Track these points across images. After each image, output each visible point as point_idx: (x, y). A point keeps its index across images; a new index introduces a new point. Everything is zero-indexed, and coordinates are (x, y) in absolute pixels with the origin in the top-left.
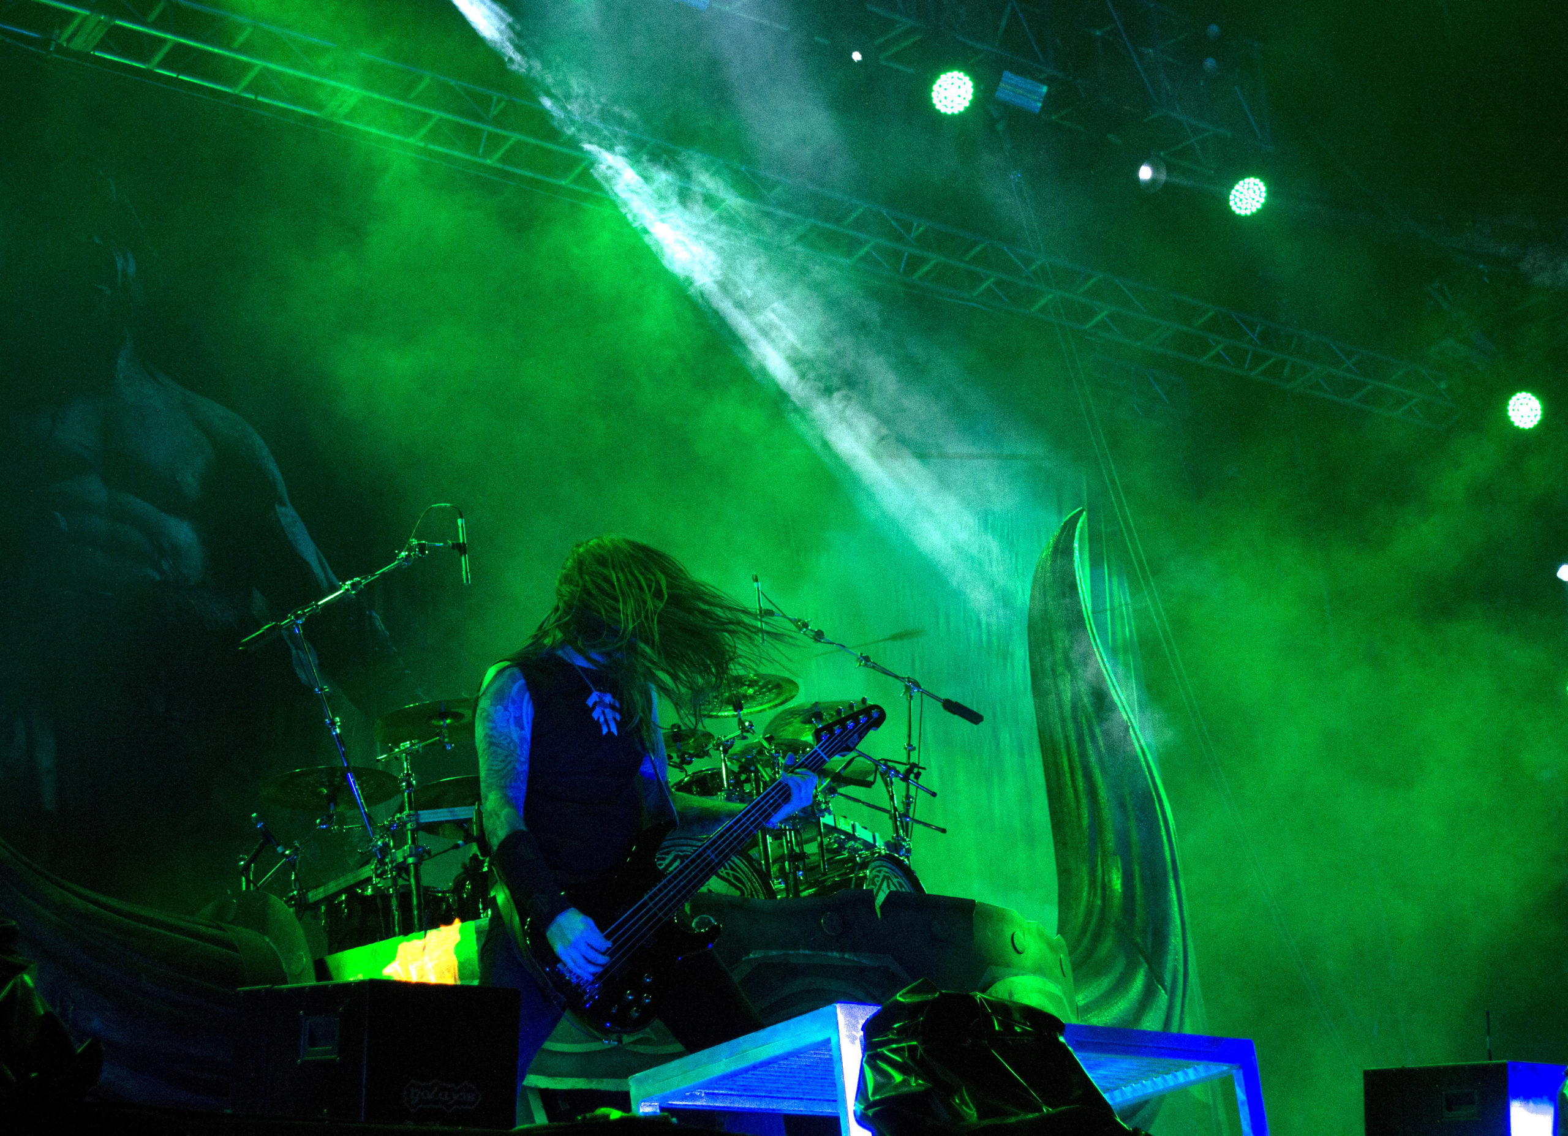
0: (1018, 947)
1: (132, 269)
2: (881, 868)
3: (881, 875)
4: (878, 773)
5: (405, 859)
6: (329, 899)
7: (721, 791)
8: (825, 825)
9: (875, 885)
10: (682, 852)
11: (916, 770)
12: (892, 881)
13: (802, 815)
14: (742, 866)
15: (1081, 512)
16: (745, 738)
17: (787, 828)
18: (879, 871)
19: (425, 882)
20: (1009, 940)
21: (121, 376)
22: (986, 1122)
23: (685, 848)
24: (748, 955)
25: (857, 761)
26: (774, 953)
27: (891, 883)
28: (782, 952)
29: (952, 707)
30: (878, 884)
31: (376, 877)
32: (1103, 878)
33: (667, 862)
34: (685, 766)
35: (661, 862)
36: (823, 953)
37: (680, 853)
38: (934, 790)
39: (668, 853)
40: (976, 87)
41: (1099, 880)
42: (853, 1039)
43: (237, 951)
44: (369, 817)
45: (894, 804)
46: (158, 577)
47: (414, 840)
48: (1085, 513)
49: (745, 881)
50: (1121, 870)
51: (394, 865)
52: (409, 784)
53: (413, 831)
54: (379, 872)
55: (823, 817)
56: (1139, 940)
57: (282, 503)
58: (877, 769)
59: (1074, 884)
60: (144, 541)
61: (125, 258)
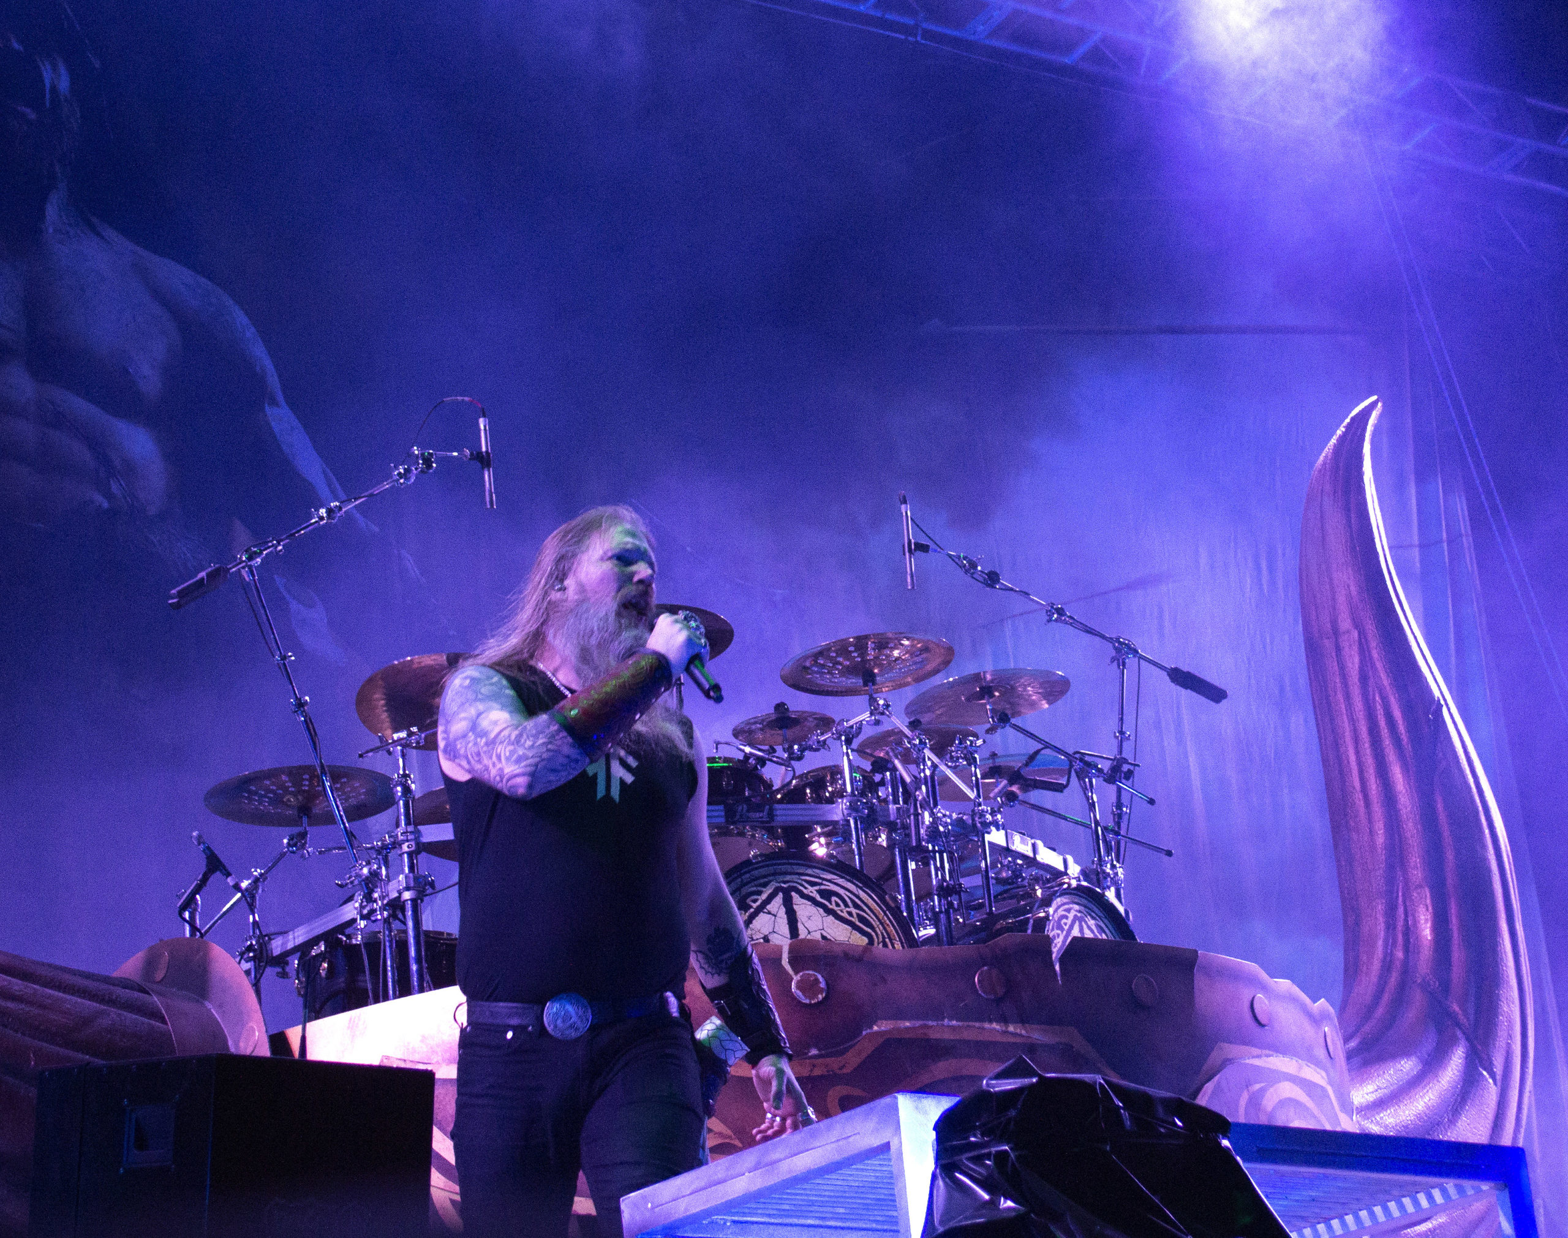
0: (1260, 1017)
1: (64, 84)
2: (1071, 906)
3: (1071, 916)
4: (1073, 774)
5: (400, 893)
6: (303, 949)
7: (842, 797)
8: (993, 845)
9: (1062, 930)
10: (785, 882)
11: (1125, 768)
12: (1086, 923)
13: (957, 829)
14: (870, 902)
15: (1373, 405)
16: (877, 723)
17: (937, 848)
18: (1068, 910)
19: (428, 924)
20: (1246, 1005)
21: (51, 230)
23: (788, 878)
24: (871, 1027)
25: (1044, 755)
26: (908, 1024)
27: (1085, 926)
28: (918, 1023)
29: (1184, 679)
30: (1066, 928)
31: (361, 920)
32: (1406, 920)
33: (764, 896)
34: (793, 762)
35: (755, 897)
36: (977, 1024)
37: (783, 885)
38: (1156, 796)
39: (765, 885)
41: (1400, 923)
43: (163, 1020)
44: (350, 835)
45: (1095, 816)
46: (106, 505)
47: (412, 868)
48: (1380, 404)
49: (876, 923)
50: (1430, 908)
51: (385, 902)
52: (407, 790)
53: (410, 855)
54: (365, 912)
55: (989, 833)
56: (1456, 1007)
57: (274, 402)
58: (1071, 766)
59: (1365, 929)
60: (82, 454)
61: (55, 68)
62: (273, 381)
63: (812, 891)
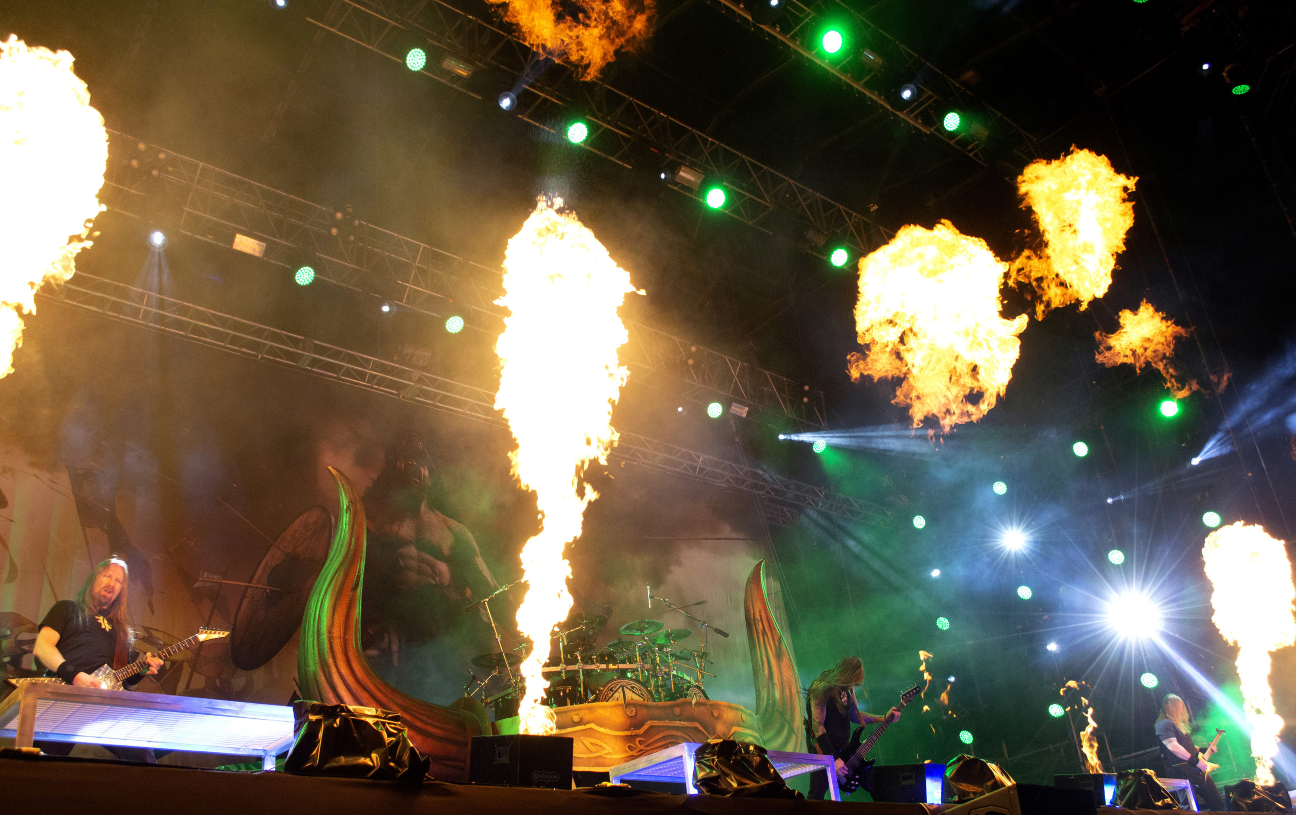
0: (743, 719)
1: (427, 474)
3: (693, 693)
8: (673, 675)
11: (705, 654)
12: (697, 695)
14: (643, 690)
20: (740, 717)
21: (423, 511)
22: (739, 787)
24: (647, 722)
26: (656, 722)
28: (659, 722)
36: (674, 722)
38: (712, 661)
40: (723, 408)
42: (690, 756)
44: (511, 671)
46: (434, 583)
48: (764, 560)
49: (645, 695)
54: (514, 691)
55: (672, 672)
56: (786, 716)
57: (478, 557)
59: (762, 695)
60: (429, 570)
61: (424, 469)
62: (478, 550)
63: (629, 687)
